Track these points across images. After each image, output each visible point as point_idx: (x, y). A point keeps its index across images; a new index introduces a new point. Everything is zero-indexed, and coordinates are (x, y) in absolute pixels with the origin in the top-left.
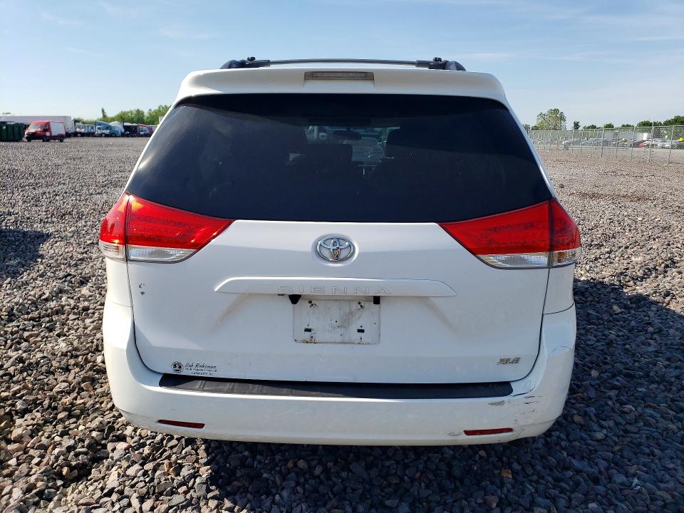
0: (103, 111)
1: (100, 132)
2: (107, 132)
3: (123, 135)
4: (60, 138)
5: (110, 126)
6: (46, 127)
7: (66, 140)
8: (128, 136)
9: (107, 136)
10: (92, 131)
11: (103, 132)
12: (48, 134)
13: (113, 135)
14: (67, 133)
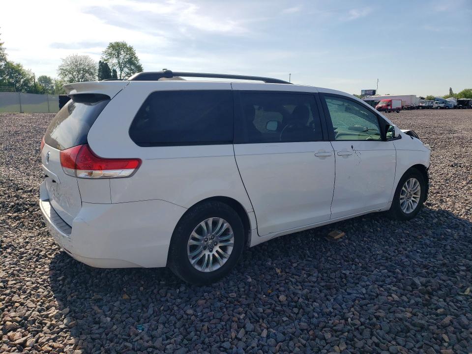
0: (451, 90)
1: (436, 105)
2: (442, 105)
3: (455, 107)
4: (398, 110)
5: (446, 101)
6: (389, 103)
7: (402, 111)
8: (459, 108)
9: (442, 108)
10: (432, 105)
11: (440, 105)
12: (389, 108)
13: (447, 107)
14: (403, 107)
